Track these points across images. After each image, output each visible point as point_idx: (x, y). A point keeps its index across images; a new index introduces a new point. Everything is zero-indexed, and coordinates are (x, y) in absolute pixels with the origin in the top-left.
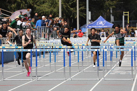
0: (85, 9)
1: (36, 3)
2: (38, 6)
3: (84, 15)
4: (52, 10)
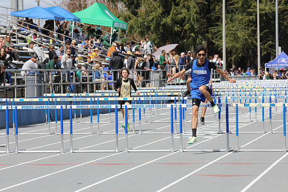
0: (274, 43)
1: (216, 37)
2: (218, 41)
3: (273, 51)
4: (234, 46)
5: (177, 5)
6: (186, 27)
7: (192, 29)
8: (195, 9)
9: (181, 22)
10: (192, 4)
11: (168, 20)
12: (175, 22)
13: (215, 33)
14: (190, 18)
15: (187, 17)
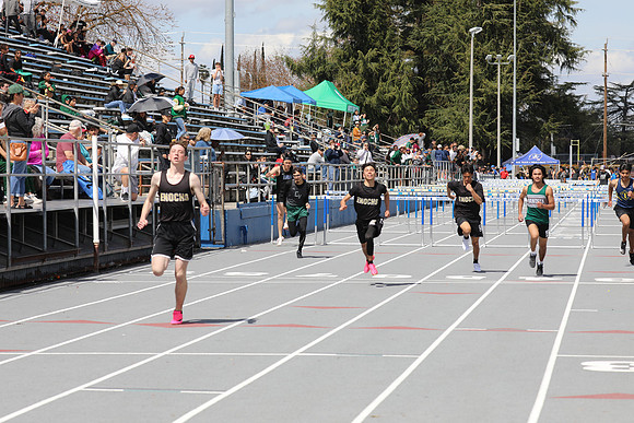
0: (510, 133)
1: (433, 124)
2: (436, 128)
3: (508, 144)
4: (458, 135)
5: (385, 80)
6: (396, 109)
7: (403, 112)
8: (406, 87)
9: (390, 103)
10: (405, 80)
11: (372, 100)
12: (382, 103)
13: (432, 118)
14: (400, 99)
15: (397, 96)
